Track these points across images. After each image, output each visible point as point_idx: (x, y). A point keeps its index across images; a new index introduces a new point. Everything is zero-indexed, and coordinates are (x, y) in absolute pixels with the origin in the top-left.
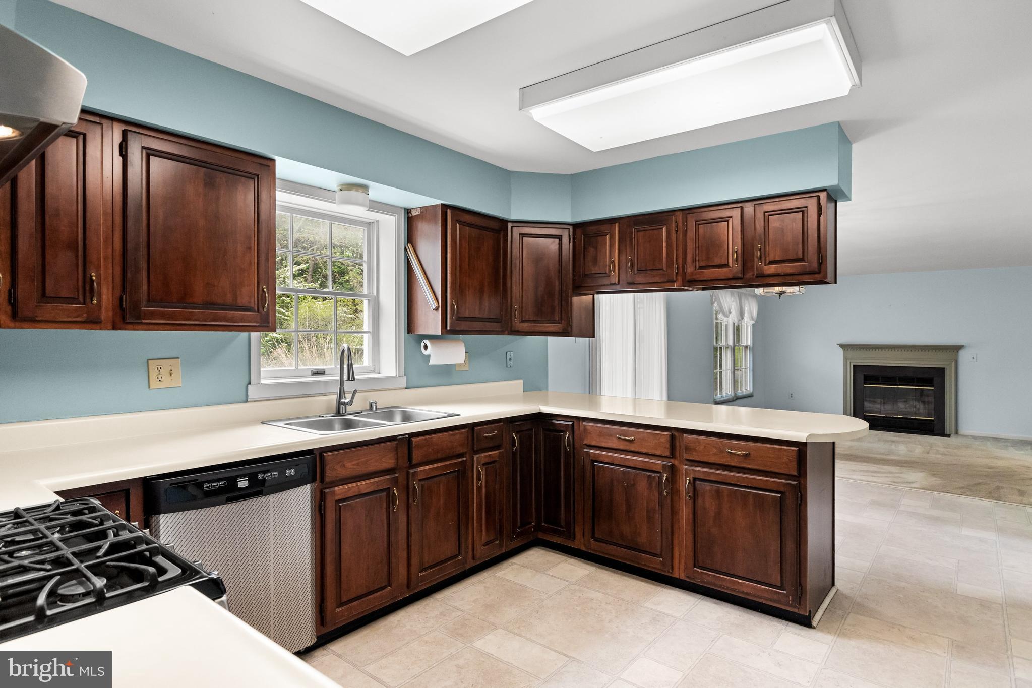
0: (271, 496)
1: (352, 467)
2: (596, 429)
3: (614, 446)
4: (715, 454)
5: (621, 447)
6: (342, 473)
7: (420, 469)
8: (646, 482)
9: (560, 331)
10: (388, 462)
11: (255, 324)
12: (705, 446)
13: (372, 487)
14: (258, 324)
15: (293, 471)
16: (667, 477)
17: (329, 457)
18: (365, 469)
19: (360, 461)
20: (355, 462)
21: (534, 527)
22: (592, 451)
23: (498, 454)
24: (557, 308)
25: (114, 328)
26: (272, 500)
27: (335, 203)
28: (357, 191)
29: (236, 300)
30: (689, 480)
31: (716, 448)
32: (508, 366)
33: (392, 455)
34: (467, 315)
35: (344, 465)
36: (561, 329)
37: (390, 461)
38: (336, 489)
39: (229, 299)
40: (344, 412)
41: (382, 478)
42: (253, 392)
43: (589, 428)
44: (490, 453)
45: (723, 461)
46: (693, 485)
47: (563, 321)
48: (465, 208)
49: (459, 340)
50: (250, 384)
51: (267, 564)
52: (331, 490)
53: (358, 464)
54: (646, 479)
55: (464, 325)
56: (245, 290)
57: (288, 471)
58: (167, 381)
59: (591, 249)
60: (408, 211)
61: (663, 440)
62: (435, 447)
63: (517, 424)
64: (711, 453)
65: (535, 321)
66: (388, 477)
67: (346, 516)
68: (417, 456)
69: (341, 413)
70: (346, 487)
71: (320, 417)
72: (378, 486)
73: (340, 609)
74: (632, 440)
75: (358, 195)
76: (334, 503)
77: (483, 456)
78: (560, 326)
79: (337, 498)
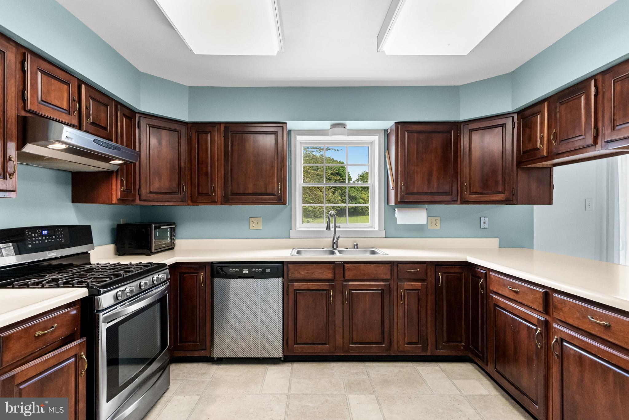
0: (259, 280)
1: (303, 274)
2: (497, 278)
3: (506, 295)
4: (578, 318)
5: (511, 297)
6: (298, 276)
7: (350, 283)
8: (526, 331)
9: (503, 199)
10: (328, 275)
11: (275, 201)
12: (570, 308)
13: (316, 287)
14: (277, 201)
15: (269, 270)
16: (540, 331)
17: (291, 267)
18: (312, 277)
19: (309, 271)
20: (306, 272)
21: (463, 346)
22: (494, 296)
23: (421, 285)
24: (501, 182)
25: (221, 204)
26: (259, 282)
27: (329, 136)
28: (339, 127)
29: (267, 191)
30: (557, 339)
31: (579, 312)
32: (482, 227)
33: (330, 272)
34: (415, 191)
35: (299, 272)
36: (505, 198)
37: (330, 275)
38: (295, 283)
39: (263, 190)
40: (336, 248)
41: (323, 283)
42: (292, 234)
43: (492, 277)
44: (413, 283)
45: (585, 327)
46: (560, 344)
47: (506, 192)
48: (414, 121)
49: (424, 208)
50: (291, 230)
51: (257, 311)
52: (292, 283)
53: (307, 273)
54: (527, 329)
55: (412, 198)
56: (270, 186)
57: (267, 270)
58: (256, 227)
59: (527, 129)
60: (386, 131)
61: (538, 296)
62: (362, 272)
63: (443, 267)
64: (575, 316)
65: (482, 193)
66: (327, 283)
67: (300, 298)
68: (348, 275)
69: (334, 248)
70: (301, 283)
71: (323, 249)
72: (320, 287)
73: (297, 346)
74: (517, 291)
75: (340, 129)
76: (293, 291)
77: (407, 285)
78: (503, 195)
79: (295, 288)
